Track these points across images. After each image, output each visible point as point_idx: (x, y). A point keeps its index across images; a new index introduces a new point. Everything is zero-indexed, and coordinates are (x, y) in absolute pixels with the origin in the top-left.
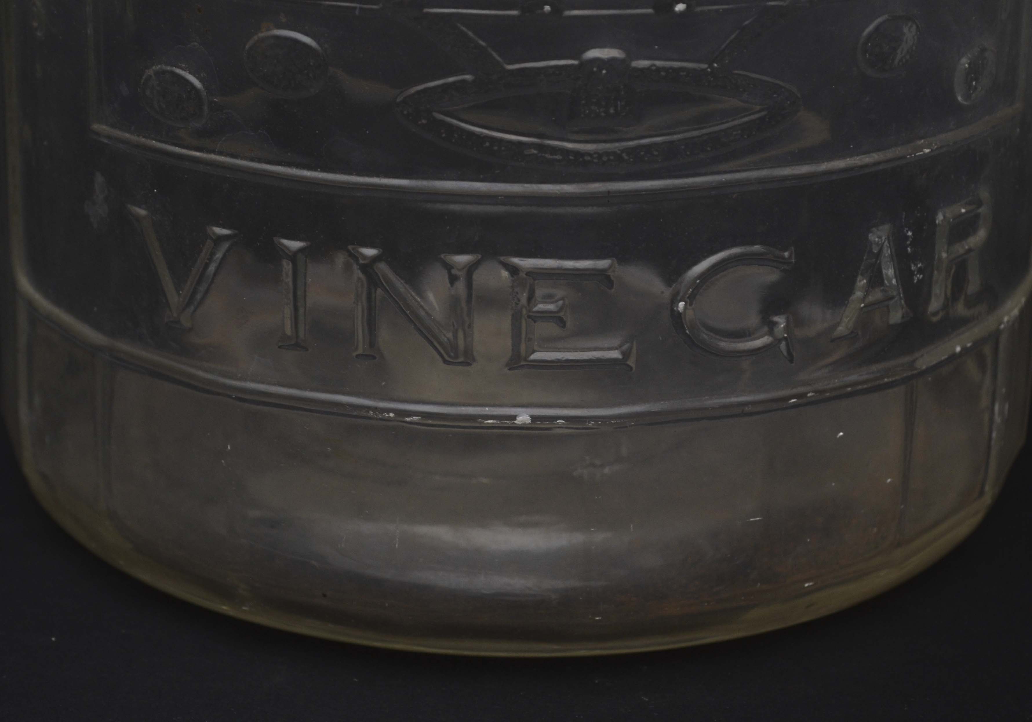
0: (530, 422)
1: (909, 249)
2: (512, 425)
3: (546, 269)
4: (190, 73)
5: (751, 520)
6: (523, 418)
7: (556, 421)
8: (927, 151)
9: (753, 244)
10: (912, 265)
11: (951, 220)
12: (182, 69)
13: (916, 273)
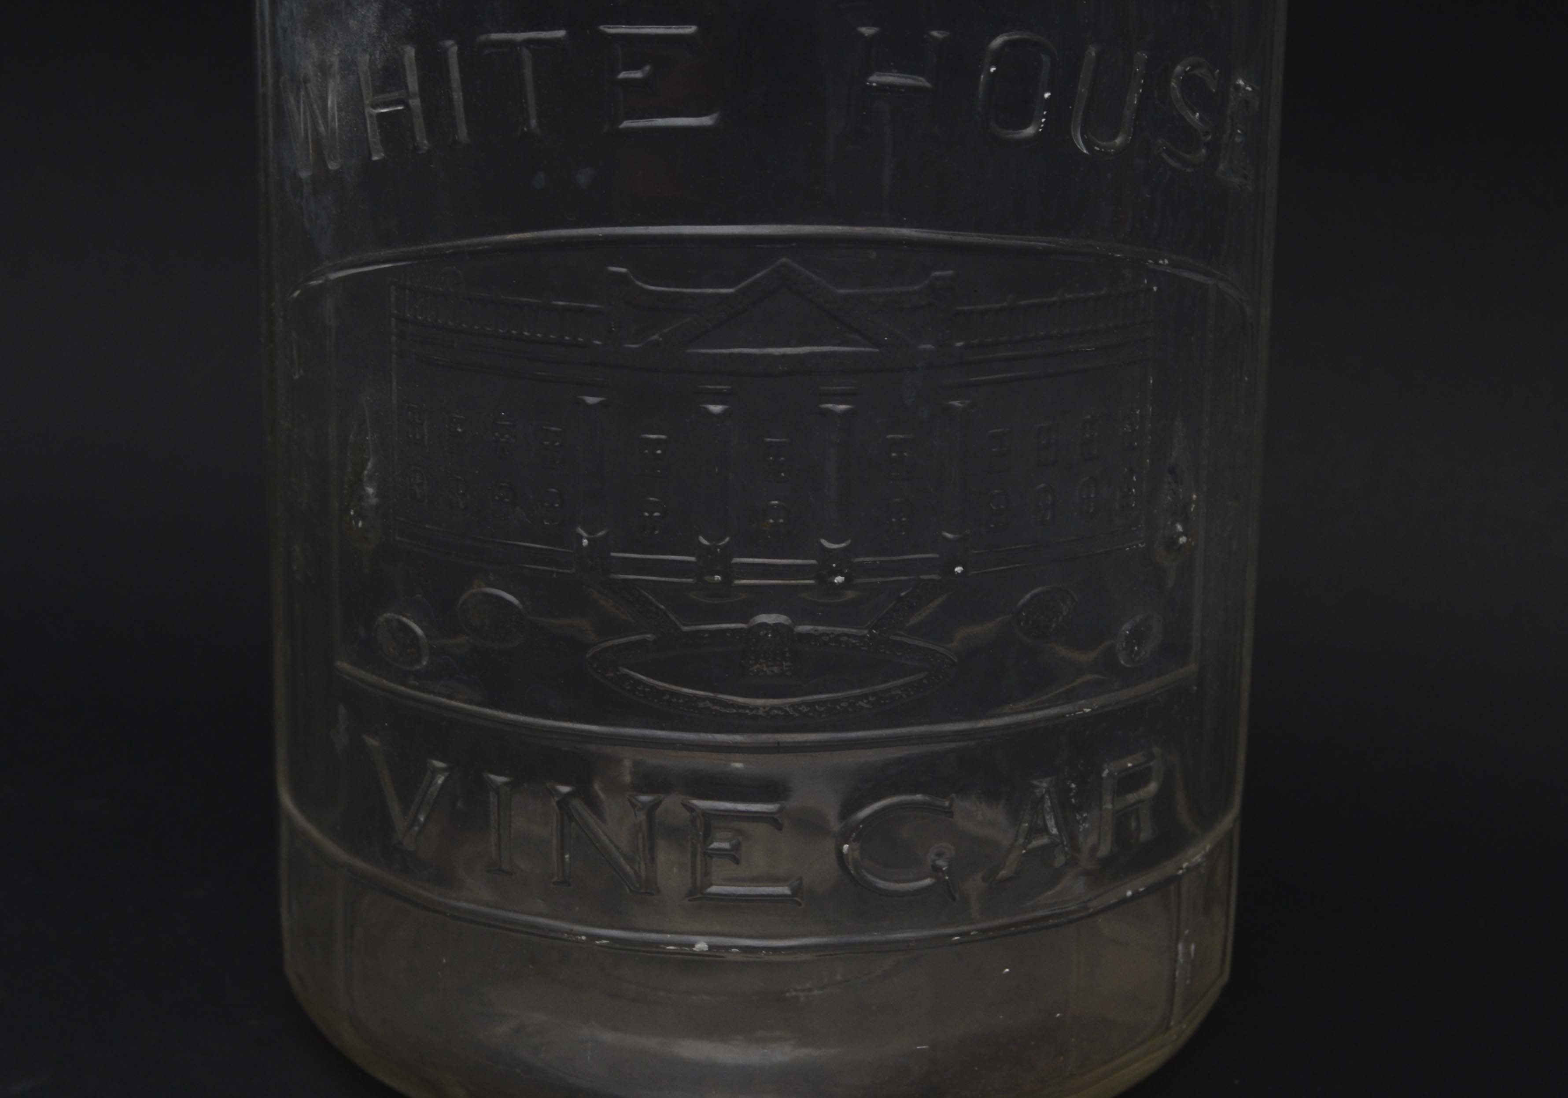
0: (707, 949)
1: (1073, 800)
2: (691, 952)
3: (721, 811)
4: (414, 622)
5: (918, 1048)
6: (701, 945)
7: (731, 950)
8: (1088, 710)
9: (915, 792)
10: (1077, 815)
11: (1116, 774)
12: (407, 617)
13: (1081, 822)
